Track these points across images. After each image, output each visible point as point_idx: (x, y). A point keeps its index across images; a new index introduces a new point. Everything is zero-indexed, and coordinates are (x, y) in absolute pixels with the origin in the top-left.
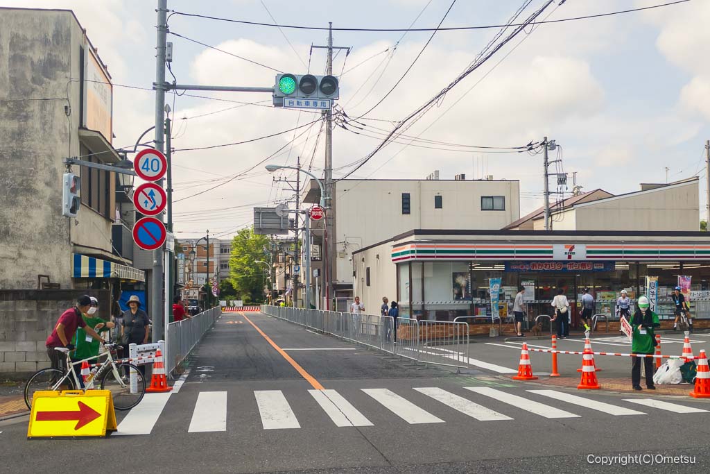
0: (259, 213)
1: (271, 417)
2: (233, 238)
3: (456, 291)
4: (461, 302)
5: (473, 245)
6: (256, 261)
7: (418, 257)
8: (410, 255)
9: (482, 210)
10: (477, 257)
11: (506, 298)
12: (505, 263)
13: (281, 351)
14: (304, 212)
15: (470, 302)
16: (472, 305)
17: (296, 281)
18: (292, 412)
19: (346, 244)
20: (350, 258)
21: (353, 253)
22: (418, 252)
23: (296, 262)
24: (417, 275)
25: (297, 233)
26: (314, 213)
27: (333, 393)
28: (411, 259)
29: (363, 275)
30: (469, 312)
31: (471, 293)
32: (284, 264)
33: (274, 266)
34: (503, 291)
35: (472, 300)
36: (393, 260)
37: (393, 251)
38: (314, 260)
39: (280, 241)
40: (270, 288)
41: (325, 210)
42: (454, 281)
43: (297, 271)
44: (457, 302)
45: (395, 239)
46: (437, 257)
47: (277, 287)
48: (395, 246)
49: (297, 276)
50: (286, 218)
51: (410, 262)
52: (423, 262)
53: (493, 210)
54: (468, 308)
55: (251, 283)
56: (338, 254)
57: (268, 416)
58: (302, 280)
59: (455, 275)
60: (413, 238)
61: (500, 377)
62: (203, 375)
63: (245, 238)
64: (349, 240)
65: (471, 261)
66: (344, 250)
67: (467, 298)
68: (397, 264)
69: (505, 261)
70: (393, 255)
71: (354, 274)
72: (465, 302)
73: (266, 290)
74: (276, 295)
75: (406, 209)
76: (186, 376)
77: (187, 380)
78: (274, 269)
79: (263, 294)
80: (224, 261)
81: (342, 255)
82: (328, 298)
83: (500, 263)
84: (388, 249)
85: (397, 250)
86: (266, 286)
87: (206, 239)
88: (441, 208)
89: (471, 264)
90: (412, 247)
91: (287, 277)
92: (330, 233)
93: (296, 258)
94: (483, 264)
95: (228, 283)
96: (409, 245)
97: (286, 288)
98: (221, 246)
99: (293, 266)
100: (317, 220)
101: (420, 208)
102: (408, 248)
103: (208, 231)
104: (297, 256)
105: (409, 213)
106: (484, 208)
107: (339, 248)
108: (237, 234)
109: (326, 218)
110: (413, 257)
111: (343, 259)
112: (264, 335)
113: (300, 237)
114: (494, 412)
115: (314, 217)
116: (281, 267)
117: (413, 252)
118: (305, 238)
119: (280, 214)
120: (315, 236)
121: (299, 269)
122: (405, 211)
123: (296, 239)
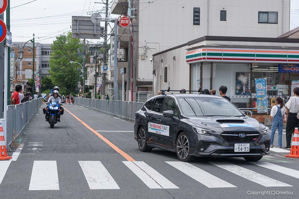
0: (77, 21)
1: (94, 181)
2: (52, 43)
3: (238, 88)
4: (242, 97)
5: (254, 50)
6: (71, 62)
7: (208, 58)
8: (202, 57)
9: (259, 23)
10: (257, 60)
11: (279, 94)
12: (279, 65)
13: (95, 132)
14: (113, 21)
15: (249, 97)
16: (250, 99)
17: (104, 78)
18: (111, 177)
19: (146, 48)
20: (151, 59)
21: (154, 55)
22: (209, 54)
23: (105, 62)
24: (206, 75)
25: (106, 39)
26: (122, 22)
27: (142, 164)
28: (202, 60)
29: (162, 73)
30: (248, 105)
31: (250, 90)
32: (94, 65)
33: (86, 66)
34: (277, 88)
35: (251, 95)
36: (187, 61)
37: (187, 53)
38: (120, 61)
39: (91, 46)
40: (82, 84)
41: (131, 19)
42: (237, 80)
43: (105, 70)
44: (238, 96)
45: (189, 44)
46: (224, 59)
47: (88, 83)
48: (189, 50)
49: (105, 74)
50: (98, 25)
51: (202, 63)
52: (212, 63)
53: (268, 23)
54: (247, 101)
55: (66, 79)
56: (140, 56)
57: (92, 180)
58: (109, 78)
59: (238, 75)
60: (204, 43)
61: (276, 155)
62: (35, 149)
63: (62, 43)
64: (149, 45)
65: (251, 64)
66: (145, 54)
67: (247, 93)
68: (190, 64)
69: (279, 64)
70: (187, 57)
71: (154, 72)
72: (245, 97)
73: (79, 86)
74: (87, 89)
75: (196, 21)
76: (21, 149)
77: (22, 152)
78: (86, 69)
79: (76, 89)
80: (44, 62)
81: (143, 58)
82: (132, 92)
83: (275, 65)
84: (183, 52)
85: (190, 53)
86: (79, 82)
87: (33, 41)
88: (225, 20)
89: (251, 66)
90: (204, 50)
91: (97, 75)
92: (135, 38)
93: (105, 60)
94: (261, 66)
95: (47, 79)
96: (201, 49)
97: (96, 84)
98: (42, 49)
99: (102, 66)
100: (125, 27)
101: (208, 21)
102: (200, 51)
103: (34, 35)
104: (105, 58)
105: (199, 24)
106: (261, 21)
107: (141, 52)
108: (55, 39)
109: (132, 26)
110: (204, 59)
111: (143, 61)
112: (80, 121)
113: (108, 43)
114: (276, 181)
115: (122, 24)
116: (92, 67)
117: (204, 54)
118: (113, 43)
119: (94, 21)
120: (121, 41)
121: (107, 68)
122: (196, 22)
123: (105, 43)
